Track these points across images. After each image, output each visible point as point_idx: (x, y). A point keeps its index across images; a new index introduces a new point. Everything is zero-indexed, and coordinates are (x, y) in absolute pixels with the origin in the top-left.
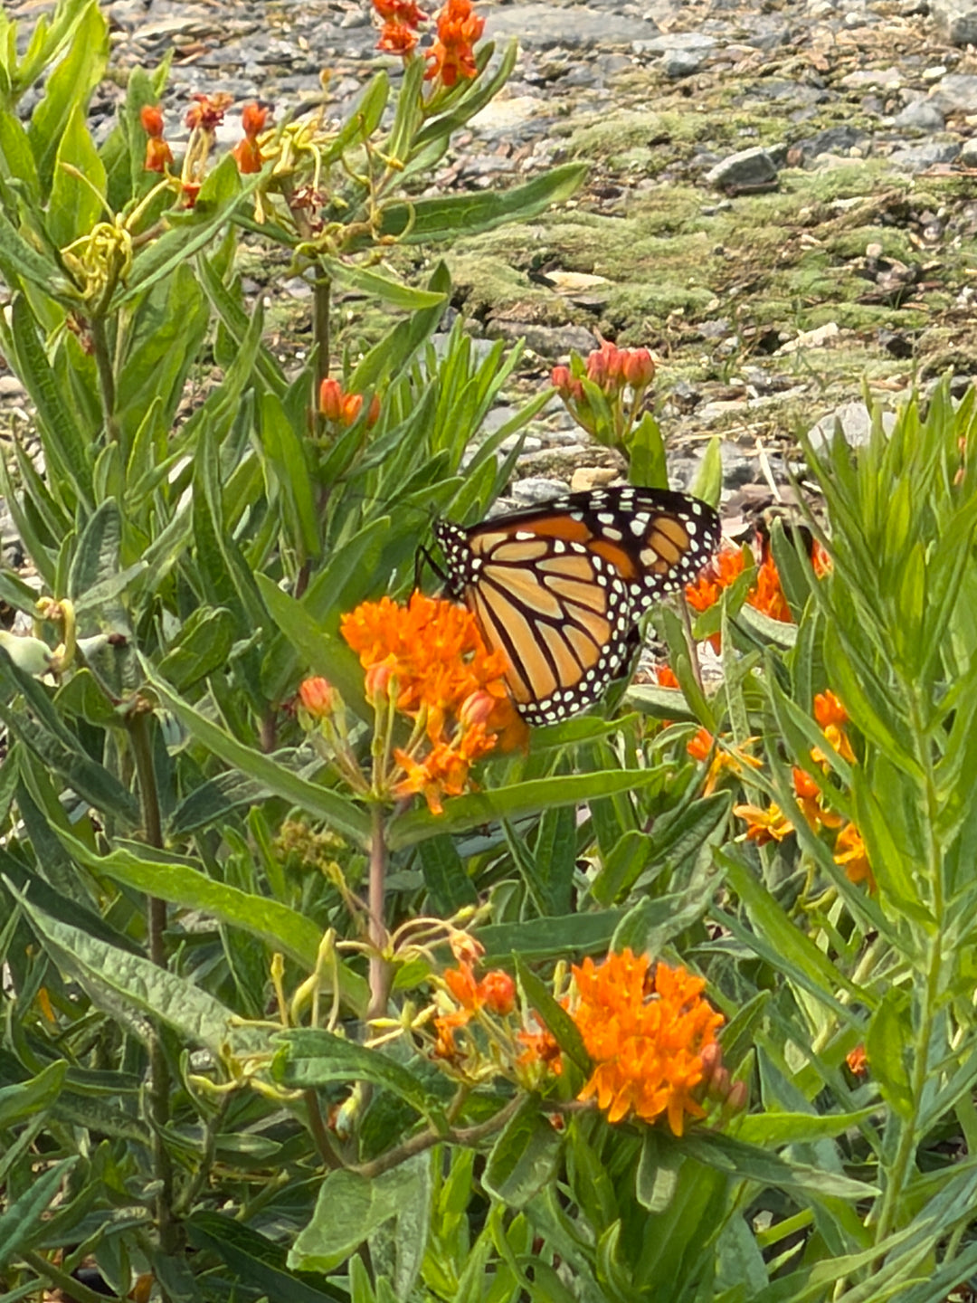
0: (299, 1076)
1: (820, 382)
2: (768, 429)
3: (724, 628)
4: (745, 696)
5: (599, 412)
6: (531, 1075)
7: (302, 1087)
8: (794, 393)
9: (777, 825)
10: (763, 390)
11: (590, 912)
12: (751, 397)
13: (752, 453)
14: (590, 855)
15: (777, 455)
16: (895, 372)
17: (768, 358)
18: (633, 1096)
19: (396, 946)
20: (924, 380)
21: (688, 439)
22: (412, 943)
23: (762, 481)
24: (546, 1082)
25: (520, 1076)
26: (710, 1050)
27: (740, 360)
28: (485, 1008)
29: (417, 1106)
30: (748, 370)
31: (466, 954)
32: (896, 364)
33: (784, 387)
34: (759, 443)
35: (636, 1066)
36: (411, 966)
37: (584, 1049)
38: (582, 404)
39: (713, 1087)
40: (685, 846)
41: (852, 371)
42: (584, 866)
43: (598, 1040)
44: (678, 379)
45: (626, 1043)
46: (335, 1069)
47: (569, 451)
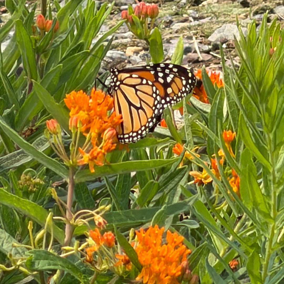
0: (36, 267)
1: (216, 15)
2: (197, 33)
3: (184, 106)
4: (192, 130)
5: (138, 27)
6: (120, 270)
7: (37, 271)
8: (207, 20)
9: (205, 179)
10: (195, 19)
11: (136, 209)
12: (191, 21)
13: (192, 41)
14: (135, 188)
15: (201, 43)
16: (243, 12)
17: (196, 7)
18: (156, 279)
19: (75, 220)
20: (254, 15)
21: (168, 37)
22: (81, 218)
23: (195, 52)
24: (125, 272)
25: (116, 270)
26: (184, 263)
27: (187, 7)
28: (104, 245)
29: (78, 279)
30: (190, 11)
31: (100, 224)
32: (243, 10)
33: (203, 18)
34: (194, 38)
35: (157, 268)
36: (80, 227)
37: (138, 261)
38: (132, 24)
39: (185, 277)
40: (171, 186)
41: (228, 12)
42: (133, 192)
43: (144, 258)
44: (164, 15)
45: (154, 259)
46: (49, 265)
47: (125, 41)
